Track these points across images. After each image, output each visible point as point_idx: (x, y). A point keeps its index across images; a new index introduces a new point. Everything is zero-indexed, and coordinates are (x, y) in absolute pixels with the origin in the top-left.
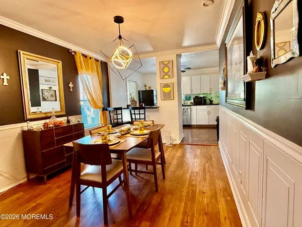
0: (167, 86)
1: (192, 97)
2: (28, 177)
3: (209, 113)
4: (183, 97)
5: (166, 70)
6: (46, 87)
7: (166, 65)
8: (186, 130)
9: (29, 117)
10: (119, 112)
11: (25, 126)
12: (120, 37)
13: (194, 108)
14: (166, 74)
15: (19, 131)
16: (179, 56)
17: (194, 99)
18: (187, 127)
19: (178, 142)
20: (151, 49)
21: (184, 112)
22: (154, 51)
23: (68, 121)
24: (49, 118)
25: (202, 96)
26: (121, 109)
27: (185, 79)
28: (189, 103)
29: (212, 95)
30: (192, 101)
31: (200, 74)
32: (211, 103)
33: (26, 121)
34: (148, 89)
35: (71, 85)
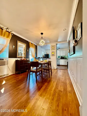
0: (53, 52)
1: (60, 57)
2: (16, 72)
3: (65, 61)
4: (58, 57)
5: (53, 48)
6: (20, 52)
7: (53, 47)
8: (58, 66)
9: (18, 57)
10: (39, 59)
11: (16, 59)
12: (42, 38)
13: (61, 60)
14: (53, 49)
15: (15, 60)
16: (57, 44)
17: (61, 57)
18: (58, 65)
19: (56, 68)
20: (49, 42)
21: (58, 61)
22: (50, 43)
23: (26, 59)
24: (22, 58)
25: (63, 56)
26: (40, 58)
27: (58, 51)
28: (59, 58)
29: (66, 56)
30: (60, 58)
31: (63, 50)
32: (66, 59)
33: (17, 58)
34: (47, 54)
35: (28, 50)
